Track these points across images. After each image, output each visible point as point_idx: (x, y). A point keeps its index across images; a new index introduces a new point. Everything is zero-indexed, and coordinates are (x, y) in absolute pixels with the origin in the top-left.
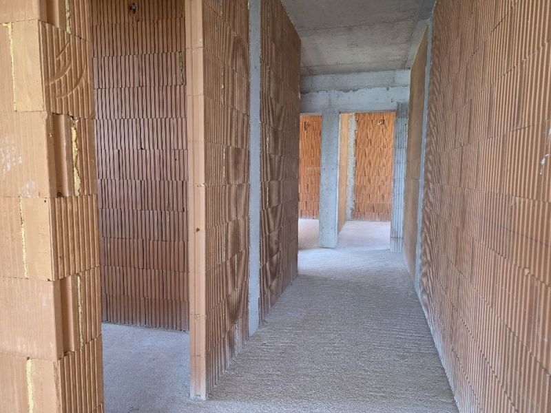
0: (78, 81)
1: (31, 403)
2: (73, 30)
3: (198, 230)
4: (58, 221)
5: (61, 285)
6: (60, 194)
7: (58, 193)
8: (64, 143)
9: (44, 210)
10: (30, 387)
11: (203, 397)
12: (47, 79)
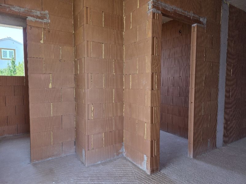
0: (158, 65)
1: (145, 132)
2: (157, 55)
3: (192, 103)
4: (152, 95)
5: (152, 108)
6: (153, 89)
7: (152, 89)
8: (154, 79)
9: (150, 92)
10: (146, 129)
11: (192, 157)
12: (152, 66)
